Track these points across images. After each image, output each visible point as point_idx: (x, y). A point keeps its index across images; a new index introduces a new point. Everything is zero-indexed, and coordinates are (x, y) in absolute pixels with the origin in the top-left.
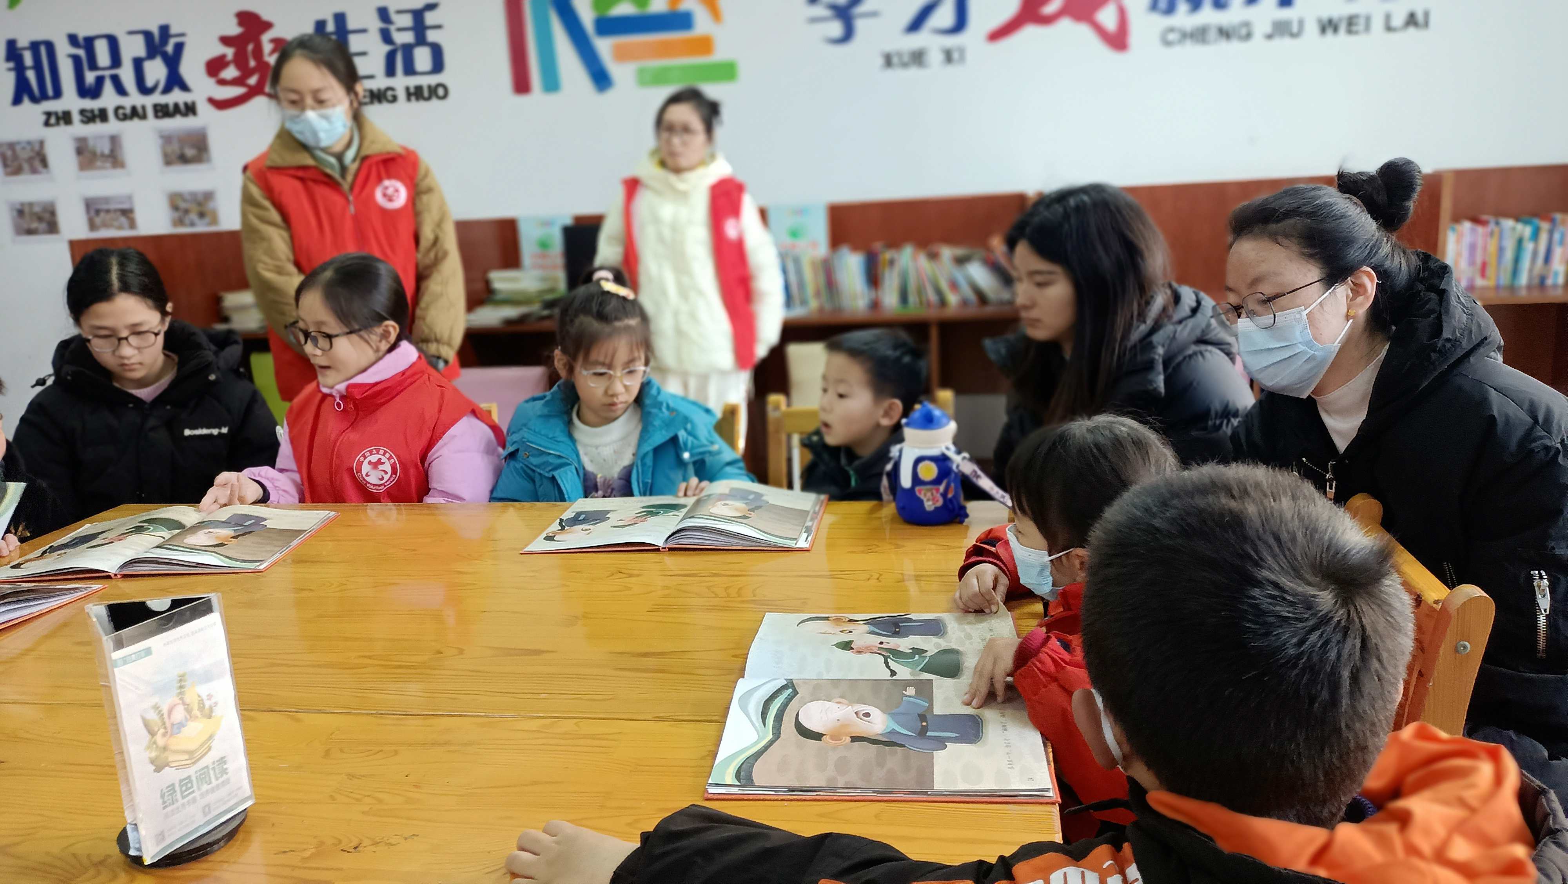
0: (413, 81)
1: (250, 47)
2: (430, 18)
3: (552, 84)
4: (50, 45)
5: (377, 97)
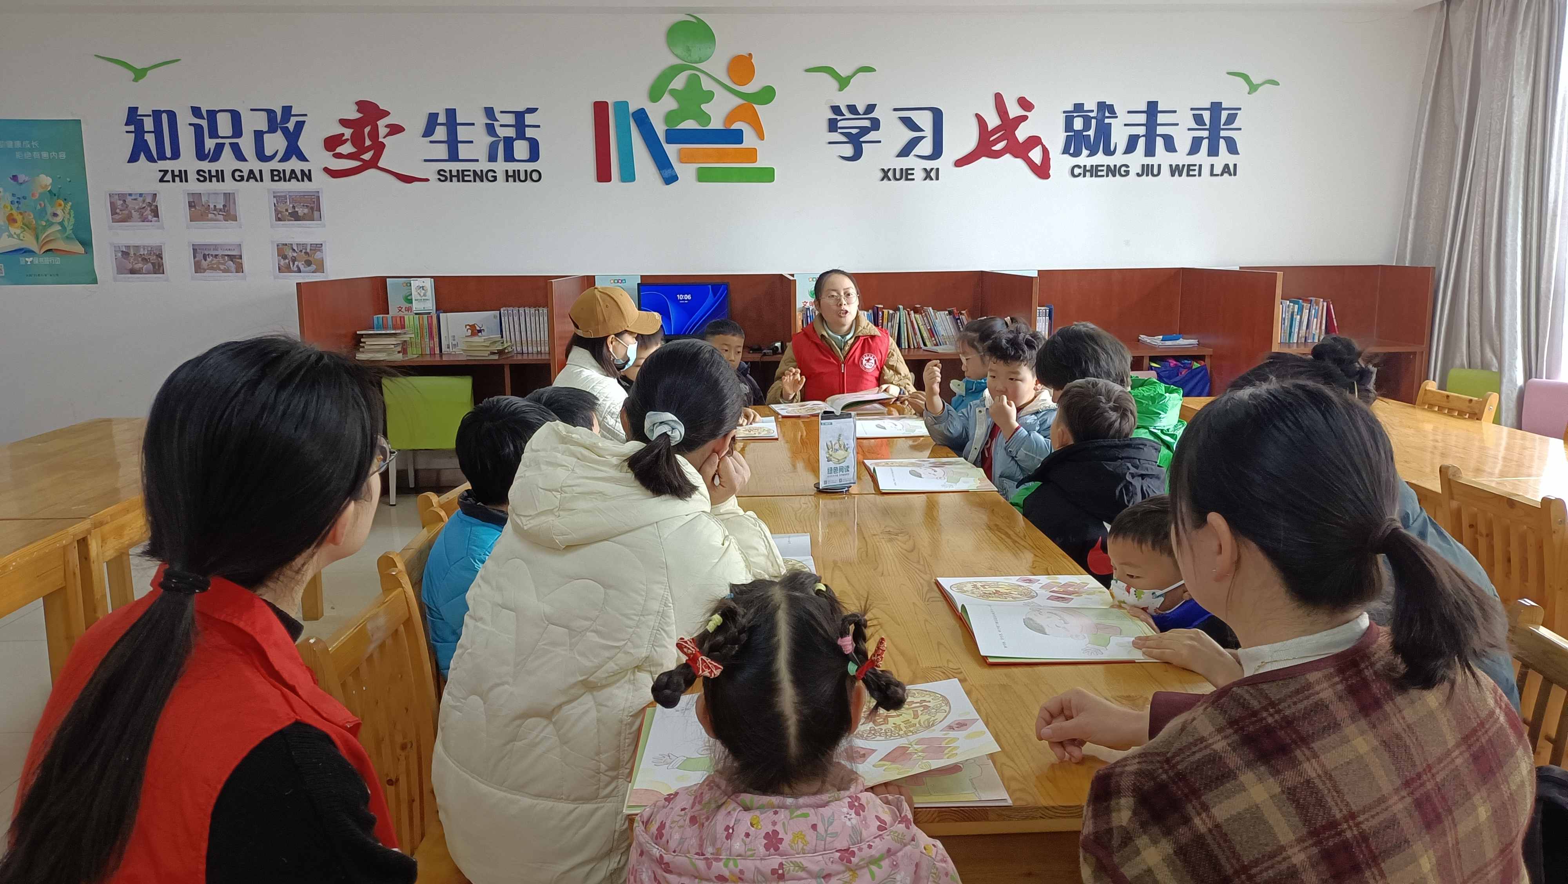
1: (367, 130)
2: (529, 119)
3: (628, 176)
4: (172, 115)
5: (479, 176)
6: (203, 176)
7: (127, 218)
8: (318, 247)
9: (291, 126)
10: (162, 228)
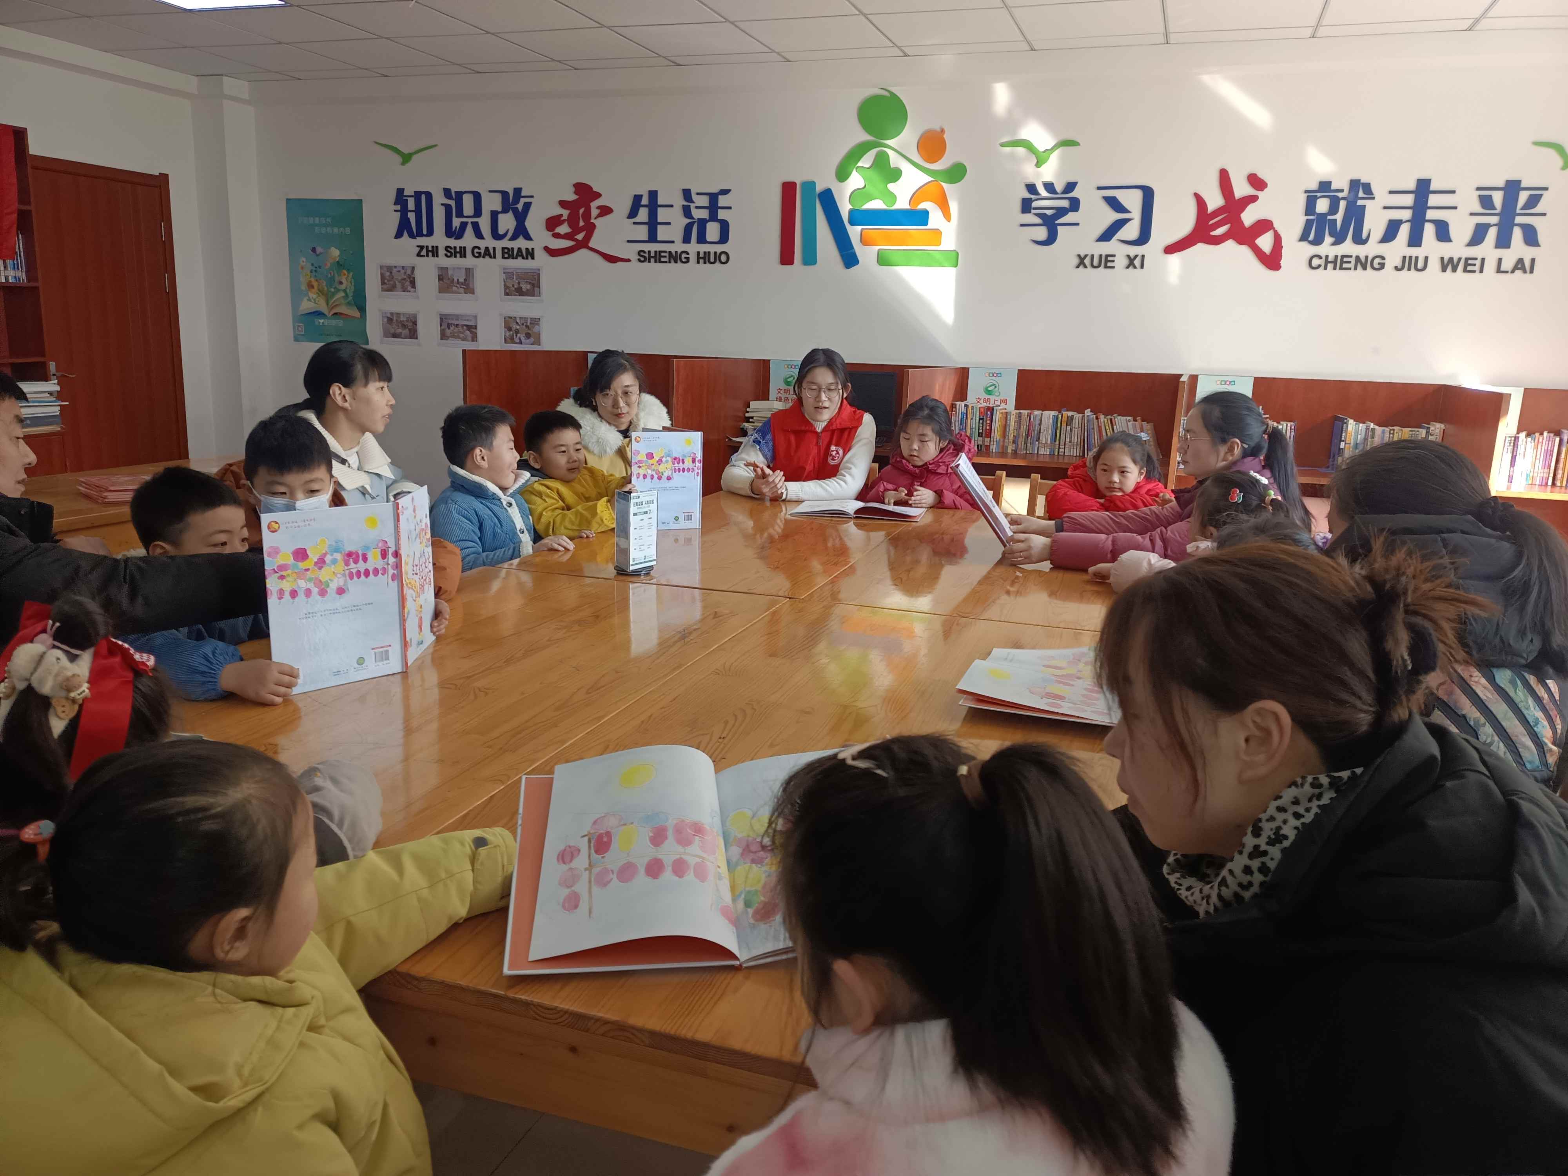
0: (703, 248)
1: (582, 211)
2: (722, 201)
3: (810, 259)
4: (429, 195)
5: (675, 258)
6: (451, 252)
7: (392, 288)
8: (536, 321)
9: (520, 206)
10: (418, 298)
